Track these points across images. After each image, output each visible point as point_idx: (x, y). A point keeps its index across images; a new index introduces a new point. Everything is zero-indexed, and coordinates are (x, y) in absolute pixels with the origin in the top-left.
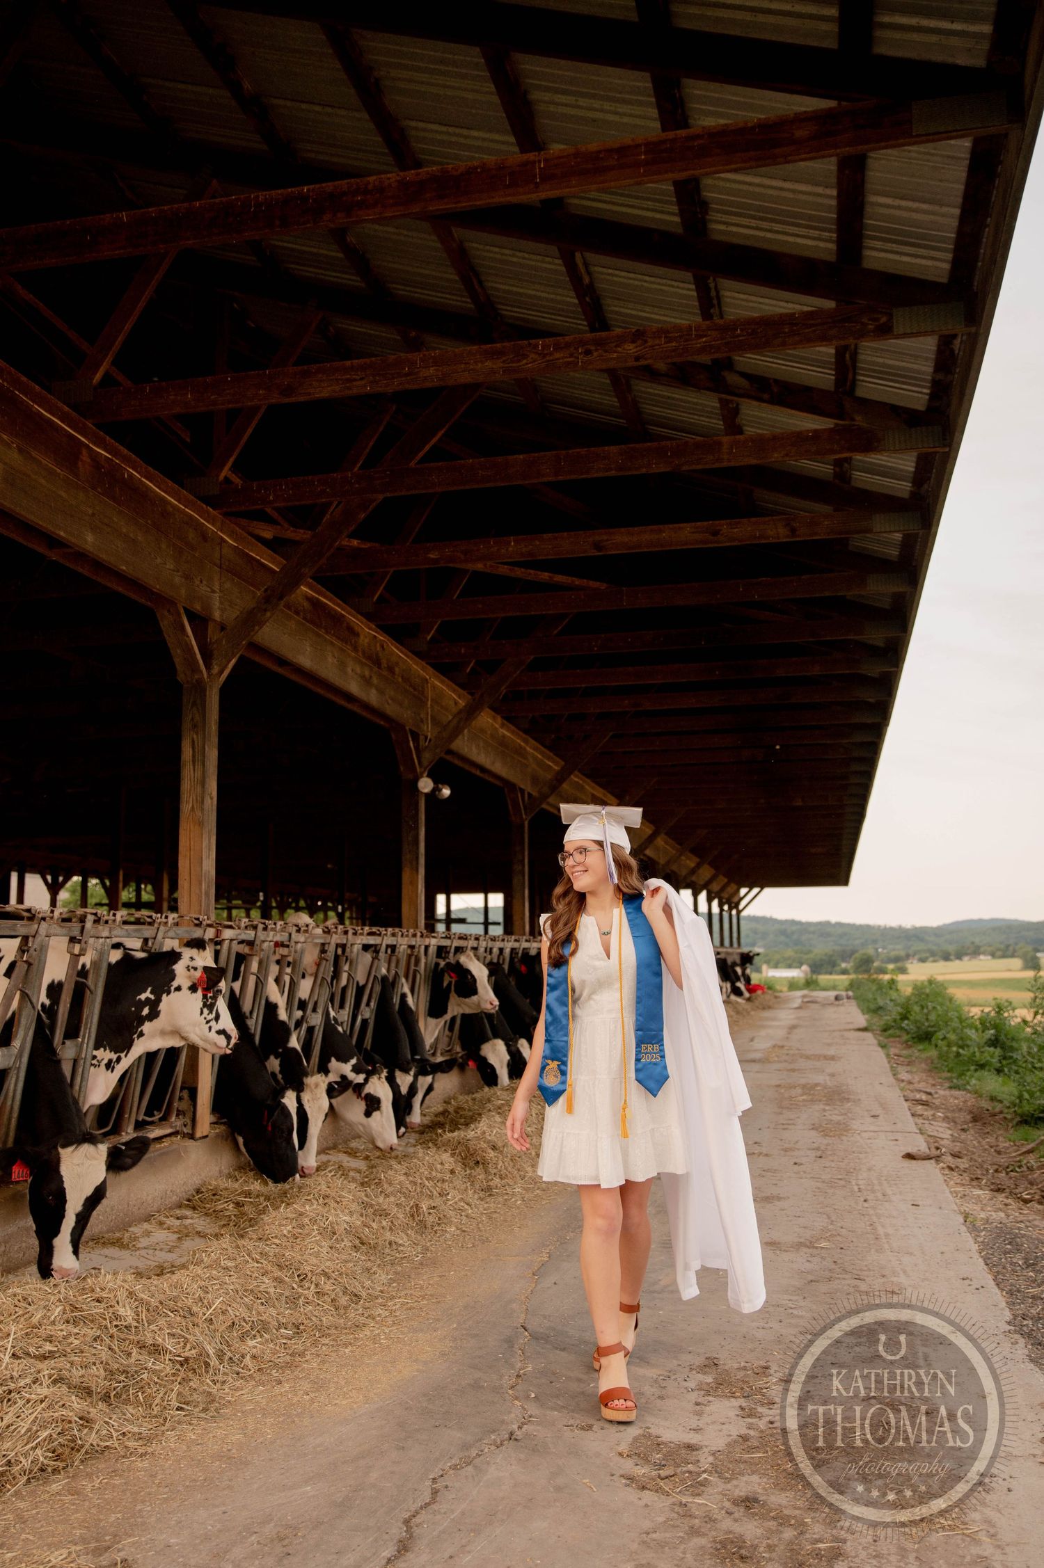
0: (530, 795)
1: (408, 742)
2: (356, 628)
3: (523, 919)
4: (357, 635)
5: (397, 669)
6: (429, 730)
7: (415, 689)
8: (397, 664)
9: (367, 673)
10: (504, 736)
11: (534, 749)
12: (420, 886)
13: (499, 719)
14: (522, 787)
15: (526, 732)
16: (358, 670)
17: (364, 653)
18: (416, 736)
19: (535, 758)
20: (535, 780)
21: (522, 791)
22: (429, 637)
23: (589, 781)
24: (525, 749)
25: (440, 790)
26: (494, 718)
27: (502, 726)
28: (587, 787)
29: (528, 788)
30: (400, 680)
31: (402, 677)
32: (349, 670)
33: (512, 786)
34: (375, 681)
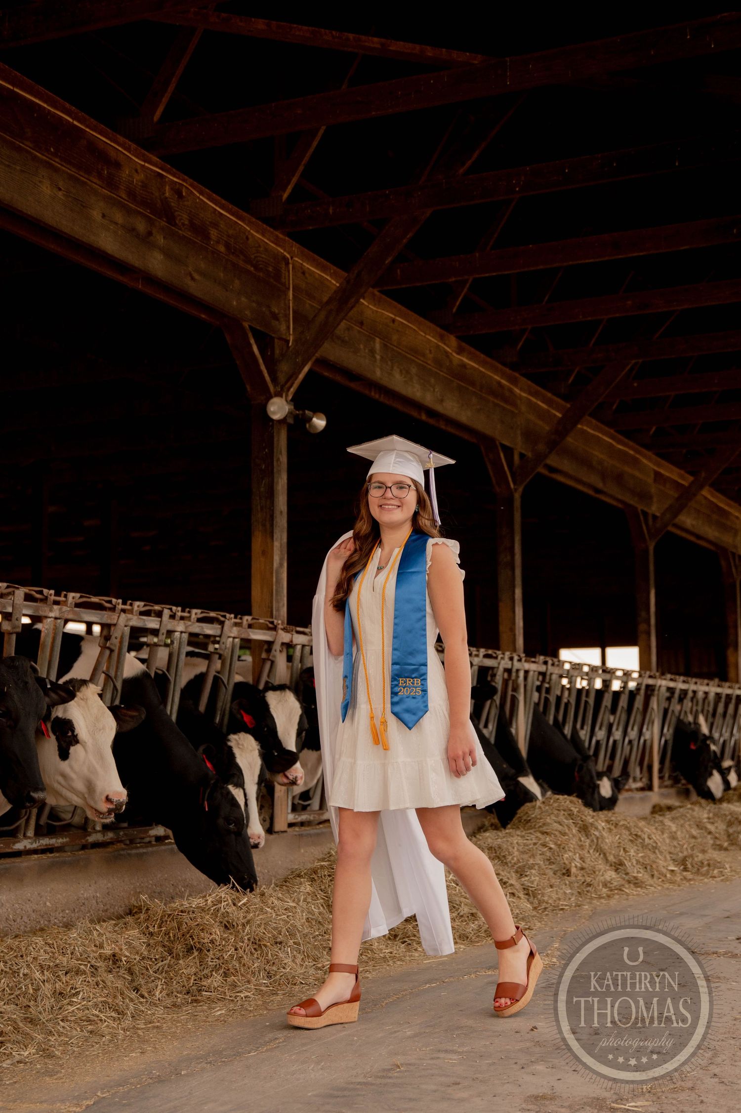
0: (522, 456)
1: (250, 345)
2: (113, 154)
3: (512, 629)
4: (118, 165)
5: (214, 233)
6: (288, 331)
7: (256, 267)
8: (215, 225)
9: (141, 226)
10: (464, 366)
11: (530, 393)
12: (276, 559)
13: (453, 340)
14: (506, 443)
15: (513, 367)
16: (119, 217)
17: (131, 194)
18: (265, 340)
19: (530, 404)
20: (530, 436)
21: (508, 451)
22: (285, 196)
23: (649, 453)
24: (511, 391)
25: (311, 419)
26: (442, 338)
27: (460, 351)
28: (645, 461)
29: (519, 446)
30: (222, 248)
31: (227, 246)
32: (96, 214)
33: (489, 441)
34: (160, 240)
